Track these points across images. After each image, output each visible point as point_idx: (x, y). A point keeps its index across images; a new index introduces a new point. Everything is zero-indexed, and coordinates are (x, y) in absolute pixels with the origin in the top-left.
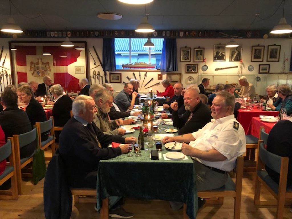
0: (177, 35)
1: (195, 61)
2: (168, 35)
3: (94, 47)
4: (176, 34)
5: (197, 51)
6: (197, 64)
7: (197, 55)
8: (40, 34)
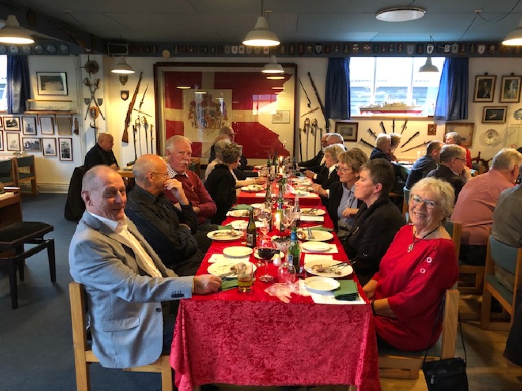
0: (472, 51)
2: (455, 51)
3: (309, 74)
4: (470, 50)
5: (508, 82)
6: (506, 107)
8: (213, 50)
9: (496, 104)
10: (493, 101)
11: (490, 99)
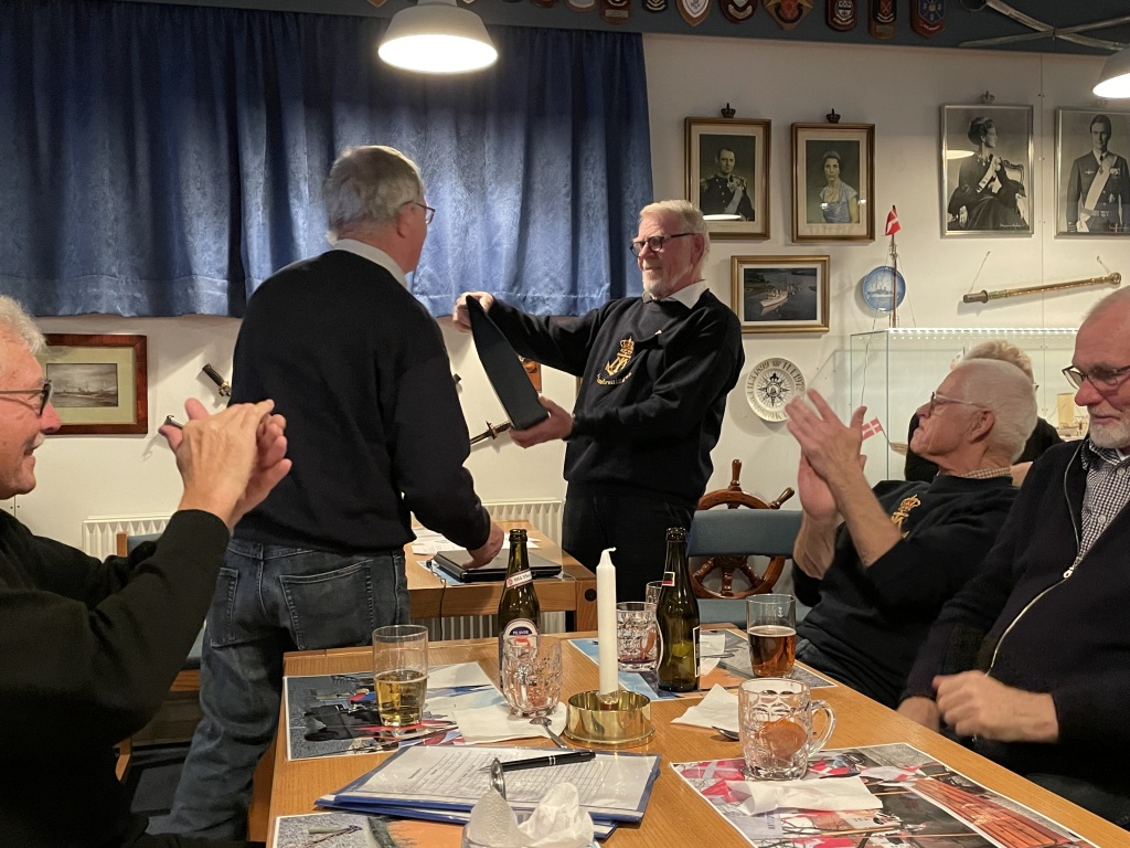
1: (805, 229)
5: (817, 152)
6: (824, 260)
7: (817, 180)
9: (777, 246)
10: (765, 235)
11: (755, 227)
